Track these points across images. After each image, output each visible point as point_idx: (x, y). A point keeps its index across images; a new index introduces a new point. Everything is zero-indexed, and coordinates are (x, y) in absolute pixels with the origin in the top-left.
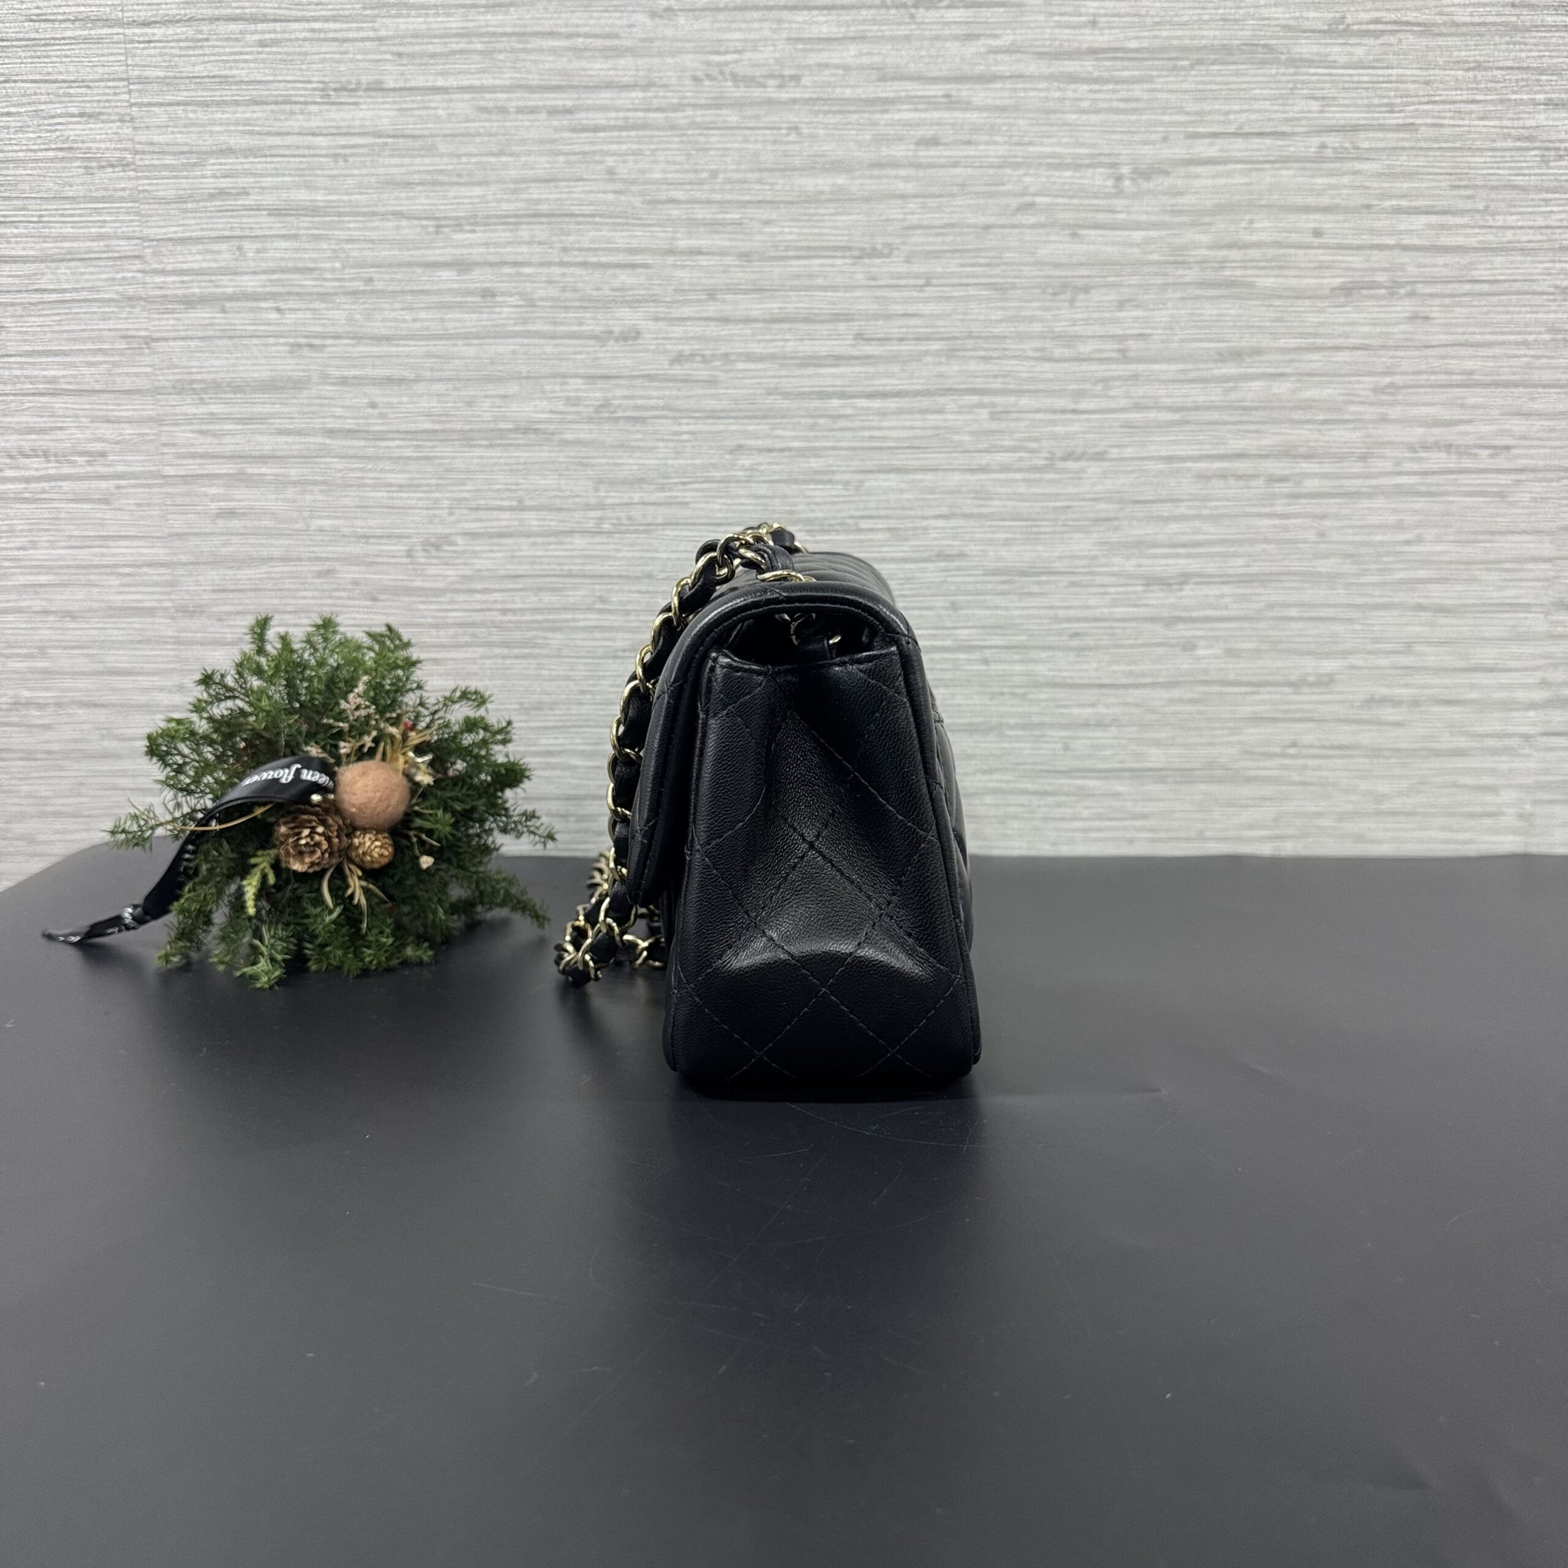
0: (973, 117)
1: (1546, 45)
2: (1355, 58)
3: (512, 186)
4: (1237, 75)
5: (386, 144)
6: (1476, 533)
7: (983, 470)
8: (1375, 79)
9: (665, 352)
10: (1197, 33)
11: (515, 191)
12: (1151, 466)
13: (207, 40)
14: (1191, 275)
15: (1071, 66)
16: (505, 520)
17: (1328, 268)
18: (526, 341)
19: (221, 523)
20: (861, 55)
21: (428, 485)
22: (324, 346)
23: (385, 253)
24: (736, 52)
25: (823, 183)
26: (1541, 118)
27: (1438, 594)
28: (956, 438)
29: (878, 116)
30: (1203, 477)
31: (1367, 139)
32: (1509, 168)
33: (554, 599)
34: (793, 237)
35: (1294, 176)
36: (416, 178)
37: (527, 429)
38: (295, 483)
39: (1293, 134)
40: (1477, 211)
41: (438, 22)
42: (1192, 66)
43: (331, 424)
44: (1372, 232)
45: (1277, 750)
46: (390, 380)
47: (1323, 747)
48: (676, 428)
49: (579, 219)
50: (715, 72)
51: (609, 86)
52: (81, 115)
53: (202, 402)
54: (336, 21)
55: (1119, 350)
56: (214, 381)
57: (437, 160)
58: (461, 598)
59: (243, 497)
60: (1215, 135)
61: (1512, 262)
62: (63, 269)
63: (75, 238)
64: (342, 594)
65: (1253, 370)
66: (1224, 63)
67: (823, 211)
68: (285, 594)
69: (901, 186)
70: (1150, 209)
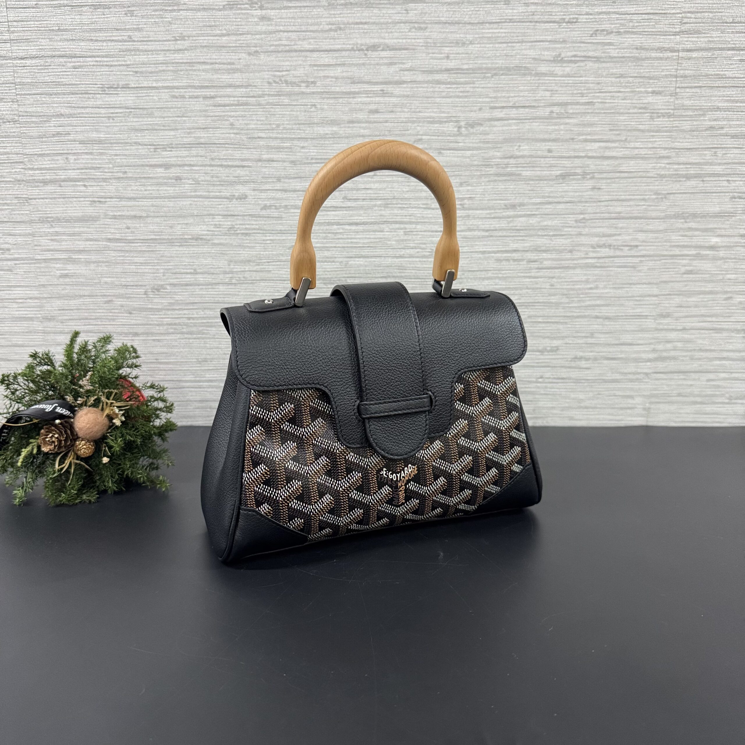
0: (394, 100)
1: (652, 66)
2: (566, 73)
3: (188, 131)
4: (513, 80)
5: (131, 112)
6: (623, 284)
7: (401, 257)
8: (574, 82)
9: (259, 204)
10: (494, 61)
11: (189, 133)
12: (476, 255)
13: (50, 66)
14: (492, 171)
15: (437, 77)
16: (189, 278)
17: (554, 166)
18: (196, 199)
19: (61, 280)
20: (343, 72)
21: (154, 263)
22: (106, 202)
23: (132, 161)
24: (287, 71)
25: (328, 130)
26: (650, 99)
27: (605, 311)
28: (389, 243)
29: (351, 99)
30: (498, 260)
31: (572, 109)
32: (636, 122)
33: (211, 313)
34: (315, 154)
35: (539, 126)
36: (145, 127)
37: (197, 238)
38: (94, 262)
39: (538, 107)
40: (622, 141)
41: (152, 58)
42: (492, 76)
43: (109, 236)
44: (574, 150)
45: (534, 380)
46: (135, 217)
47: (554, 378)
48: (264, 238)
49: (218, 146)
50: (277, 80)
51: (230, 86)
53: (52, 226)
54: (107, 57)
56: (57, 217)
57: (154, 119)
58: (169, 312)
59: (71, 268)
60: (503, 107)
61: (638, 163)
64: (116, 311)
65: (521, 213)
66: (507, 75)
67: (328, 142)
68: (91, 311)
69: (362, 131)
70: (474, 141)
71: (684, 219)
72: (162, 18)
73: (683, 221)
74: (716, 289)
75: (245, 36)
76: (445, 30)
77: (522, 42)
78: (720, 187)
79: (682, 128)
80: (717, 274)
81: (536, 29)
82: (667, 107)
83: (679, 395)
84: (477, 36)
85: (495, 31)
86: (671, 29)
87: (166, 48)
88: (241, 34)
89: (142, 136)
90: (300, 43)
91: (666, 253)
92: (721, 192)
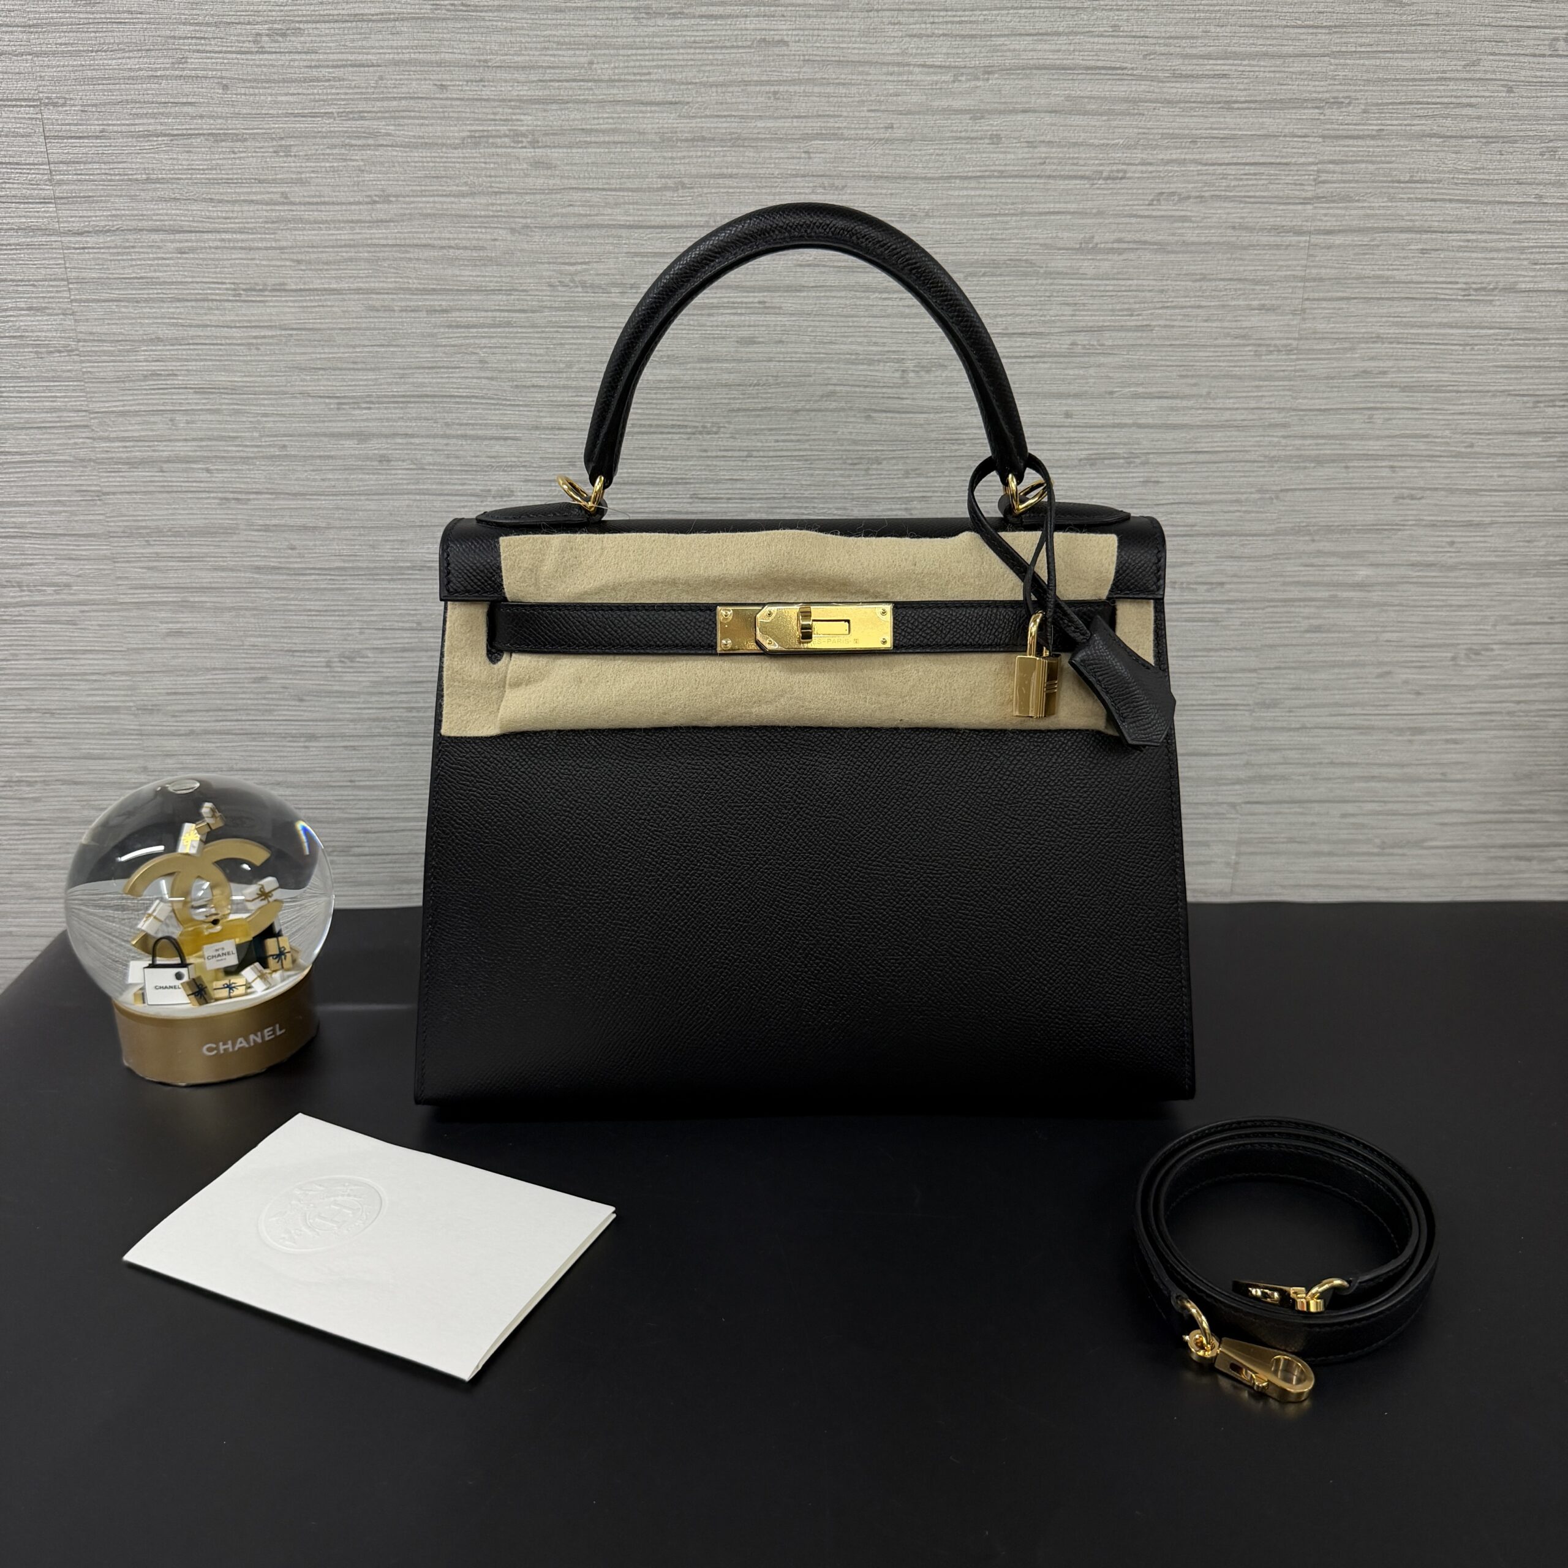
0: (784, 320)
1: (1259, 260)
2: (1101, 271)
3: (401, 372)
5: (291, 335)
6: (1195, 650)
8: (1117, 288)
10: (970, 250)
11: (402, 376)
13: (133, 247)
17: (1077, 443)
18: (418, 497)
19: (170, 640)
21: (342, 611)
22: (249, 500)
24: (581, 263)
26: (1255, 320)
31: (1110, 338)
32: (1229, 361)
35: (1050, 369)
36: (319, 364)
38: (230, 609)
39: (1050, 334)
40: (1201, 396)
46: (305, 528)
49: (458, 400)
50: (567, 280)
51: (478, 290)
52: (30, 309)
53: (148, 544)
54: (242, 233)
55: (906, 509)
56: (157, 527)
57: (336, 350)
58: (374, 699)
59: (188, 620)
61: (1229, 437)
62: (22, 436)
63: (33, 411)
64: (274, 696)
66: (993, 275)
67: (662, 396)
68: (228, 696)
69: (726, 376)
70: (931, 396)
71: (1310, 534)
72: (345, 160)
73: (1307, 538)
75: (503, 196)
76: (879, 191)
77: (1023, 213)
78: (1376, 478)
79: (1313, 373)
80: (1365, 632)
81: (1048, 189)
82: (1287, 335)
83: (1291, 840)
84: (939, 202)
85: (973, 193)
86: (1297, 193)
87: (355, 218)
88: (496, 193)
89: (314, 380)
90: (609, 211)
91: (1275, 596)
92: (1378, 488)
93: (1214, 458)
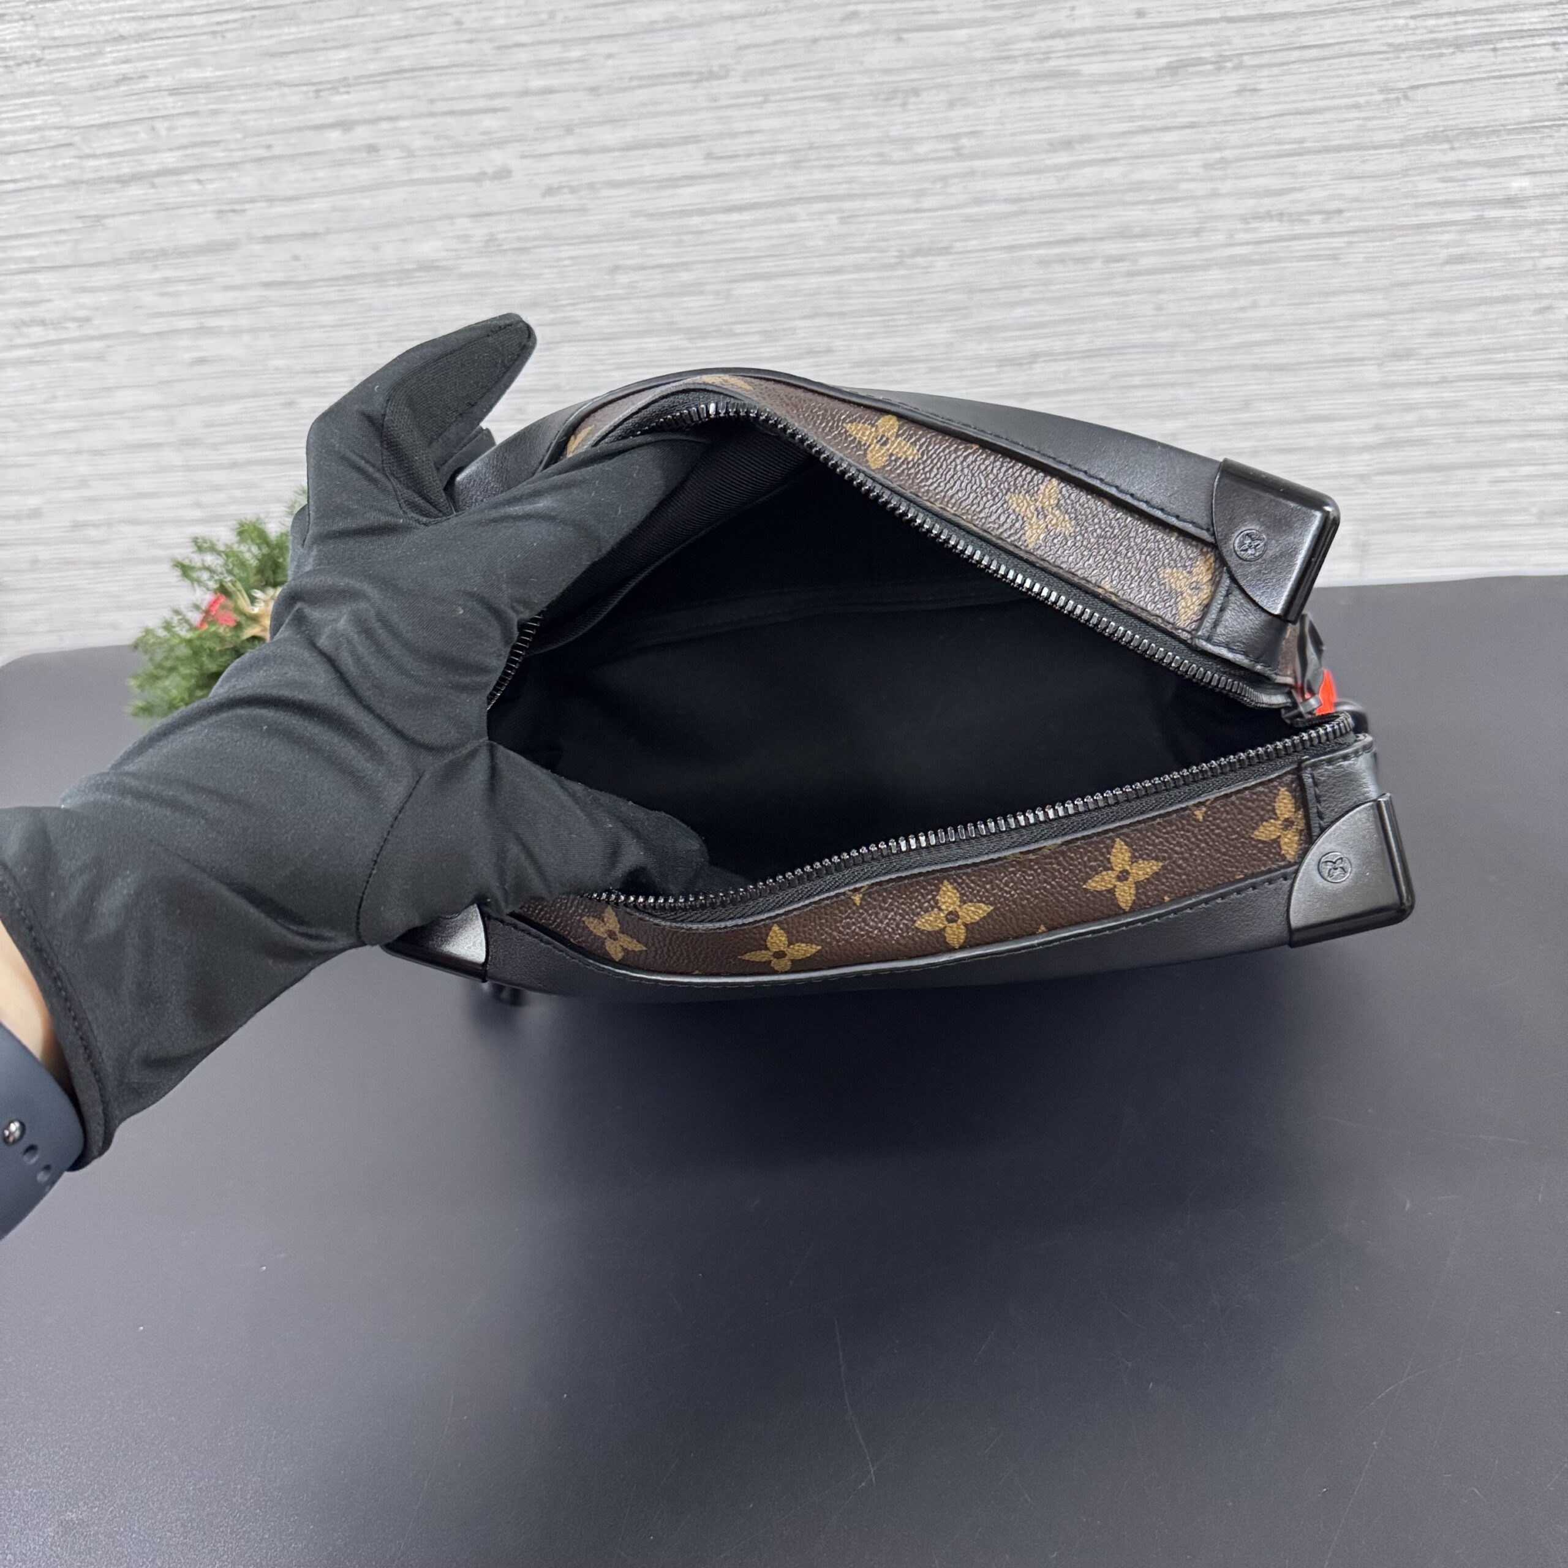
3: (375, 45)
5: (253, 17)
6: (1310, 295)
7: (838, 271)
9: (536, 186)
11: (377, 51)
12: (994, 256)
14: (1017, 68)
17: (1154, 48)
18: (413, 189)
19: (196, 370)
21: (356, 323)
22: (244, 211)
23: (277, 121)
28: (811, 243)
34: (634, 68)
36: (288, 47)
37: (428, 266)
38: (248, 331)
43: (265, 277)
44: (1196, 6)
46: (304, 236)
48: (557, 255)
49: (439, 71)
53: (156, 268)
55: (953, 149)
56: (162, 250)
57: (301, 28)
59: (209, 346)
61: (1344, 23)
62: (12, 161)
63: (14, 133)
65: (1084, 158)
68: (263, 424)
71: (1447, 140)
73: (1445, 146)
74: (1517, 292)
78: (1534, 60)
80: (1519, 259)
83: (1432, 514)
91: (1406, 222)
92: (1535, 73)
93: (1326, 52)
